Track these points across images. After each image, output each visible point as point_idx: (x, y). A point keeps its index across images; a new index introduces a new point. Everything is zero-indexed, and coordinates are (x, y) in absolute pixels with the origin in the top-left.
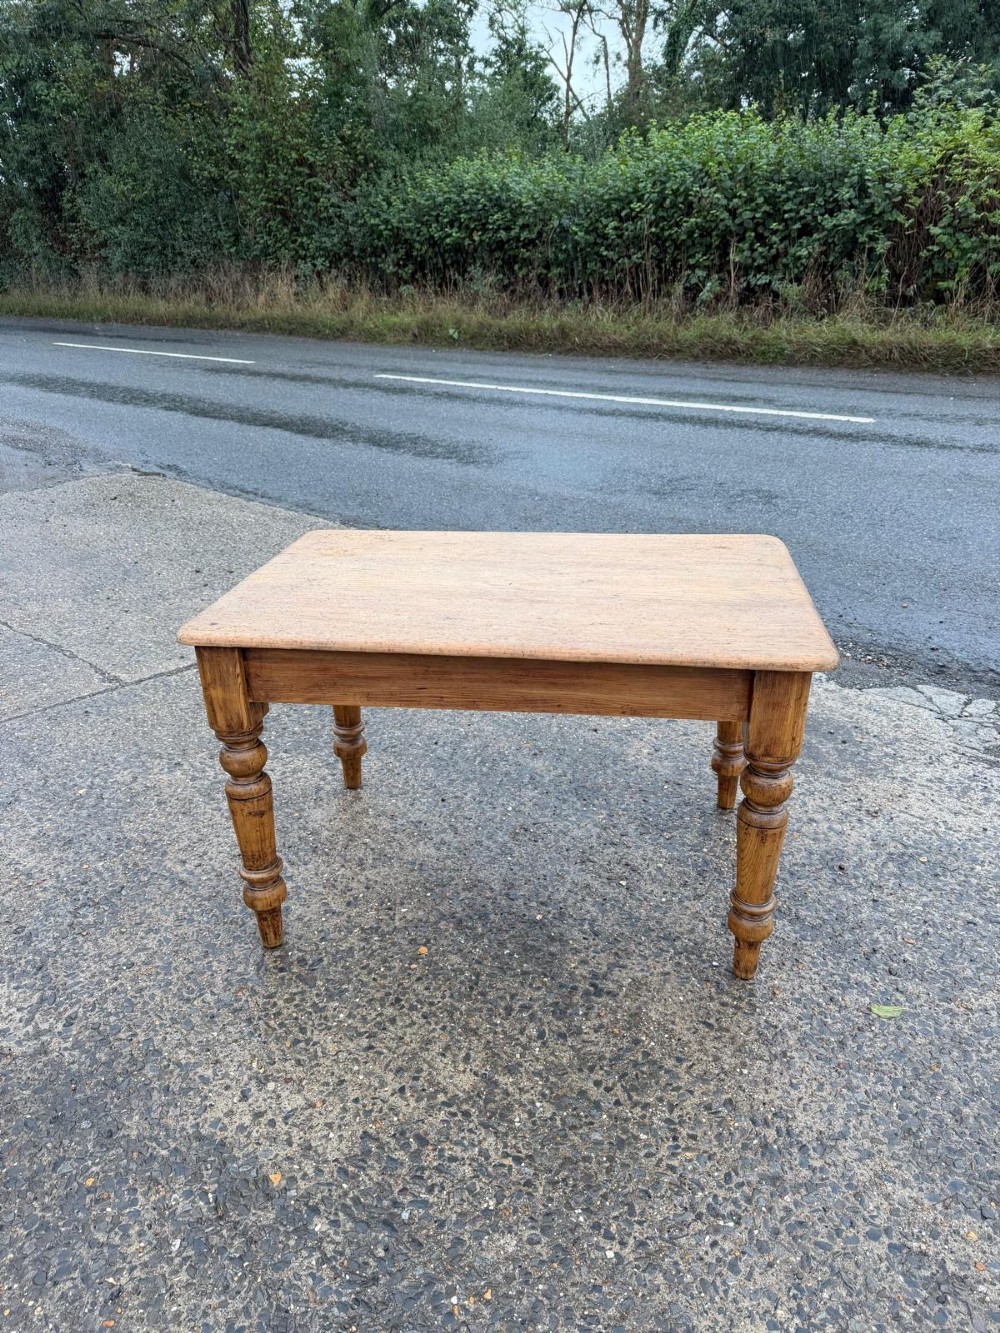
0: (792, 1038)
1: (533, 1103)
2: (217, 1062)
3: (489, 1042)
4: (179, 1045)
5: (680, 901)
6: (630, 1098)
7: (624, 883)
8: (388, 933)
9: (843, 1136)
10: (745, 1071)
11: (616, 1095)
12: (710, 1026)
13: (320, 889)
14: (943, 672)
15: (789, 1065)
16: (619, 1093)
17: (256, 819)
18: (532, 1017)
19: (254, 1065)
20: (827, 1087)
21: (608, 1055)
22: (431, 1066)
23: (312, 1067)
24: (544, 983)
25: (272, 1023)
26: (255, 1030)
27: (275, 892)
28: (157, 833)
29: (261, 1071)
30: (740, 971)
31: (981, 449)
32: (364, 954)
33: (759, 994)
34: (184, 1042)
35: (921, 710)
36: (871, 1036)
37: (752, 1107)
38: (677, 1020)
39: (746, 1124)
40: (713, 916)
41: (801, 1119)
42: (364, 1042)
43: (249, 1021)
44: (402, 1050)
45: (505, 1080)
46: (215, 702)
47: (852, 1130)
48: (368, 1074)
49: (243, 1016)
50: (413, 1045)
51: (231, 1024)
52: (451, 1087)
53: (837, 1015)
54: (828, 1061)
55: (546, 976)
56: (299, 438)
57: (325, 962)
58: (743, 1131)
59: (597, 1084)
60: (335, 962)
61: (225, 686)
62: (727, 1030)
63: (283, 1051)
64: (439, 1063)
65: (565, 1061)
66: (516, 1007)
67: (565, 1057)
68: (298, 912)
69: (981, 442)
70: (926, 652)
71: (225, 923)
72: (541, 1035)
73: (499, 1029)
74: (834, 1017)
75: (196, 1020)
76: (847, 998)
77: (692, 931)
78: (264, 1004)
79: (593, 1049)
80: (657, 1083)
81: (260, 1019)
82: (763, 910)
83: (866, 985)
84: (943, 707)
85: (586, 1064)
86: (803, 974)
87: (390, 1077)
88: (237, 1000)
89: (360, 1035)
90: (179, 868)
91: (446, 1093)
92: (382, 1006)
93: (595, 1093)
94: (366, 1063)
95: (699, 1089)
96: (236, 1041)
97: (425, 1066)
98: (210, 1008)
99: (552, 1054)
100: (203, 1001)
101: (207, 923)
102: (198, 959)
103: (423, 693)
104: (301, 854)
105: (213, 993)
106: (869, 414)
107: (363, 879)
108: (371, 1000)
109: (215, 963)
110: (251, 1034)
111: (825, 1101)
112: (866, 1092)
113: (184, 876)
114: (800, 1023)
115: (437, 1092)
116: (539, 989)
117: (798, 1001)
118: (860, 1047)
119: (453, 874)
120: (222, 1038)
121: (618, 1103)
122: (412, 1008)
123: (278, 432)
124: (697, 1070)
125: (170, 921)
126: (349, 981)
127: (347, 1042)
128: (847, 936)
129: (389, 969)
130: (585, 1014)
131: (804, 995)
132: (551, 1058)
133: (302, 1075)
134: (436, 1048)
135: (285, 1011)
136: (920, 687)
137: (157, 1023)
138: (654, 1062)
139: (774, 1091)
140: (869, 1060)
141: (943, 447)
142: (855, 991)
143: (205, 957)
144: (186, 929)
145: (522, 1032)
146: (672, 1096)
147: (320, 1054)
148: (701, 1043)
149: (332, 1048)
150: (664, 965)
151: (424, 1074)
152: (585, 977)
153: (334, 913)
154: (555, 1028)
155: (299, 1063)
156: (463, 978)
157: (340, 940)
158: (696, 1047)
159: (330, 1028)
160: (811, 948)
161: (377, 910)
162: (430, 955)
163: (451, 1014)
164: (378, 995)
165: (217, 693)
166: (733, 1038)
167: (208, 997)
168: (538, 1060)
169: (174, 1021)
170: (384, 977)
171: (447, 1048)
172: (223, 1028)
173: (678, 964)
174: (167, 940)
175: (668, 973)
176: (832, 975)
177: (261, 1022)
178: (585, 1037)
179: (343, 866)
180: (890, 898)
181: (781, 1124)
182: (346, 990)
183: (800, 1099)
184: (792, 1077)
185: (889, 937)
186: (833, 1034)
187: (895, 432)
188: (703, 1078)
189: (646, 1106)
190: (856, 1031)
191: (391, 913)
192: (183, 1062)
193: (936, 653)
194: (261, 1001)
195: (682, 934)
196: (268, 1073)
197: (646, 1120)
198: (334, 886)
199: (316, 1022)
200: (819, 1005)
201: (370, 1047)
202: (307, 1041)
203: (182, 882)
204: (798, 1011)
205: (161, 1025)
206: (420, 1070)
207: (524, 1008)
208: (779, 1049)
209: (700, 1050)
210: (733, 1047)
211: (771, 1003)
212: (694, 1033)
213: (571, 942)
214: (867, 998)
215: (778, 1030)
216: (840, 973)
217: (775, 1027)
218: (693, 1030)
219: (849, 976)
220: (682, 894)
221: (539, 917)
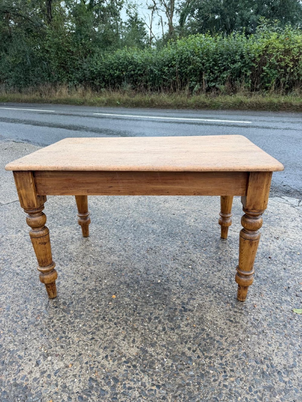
0: (265, 324)
1: (163, 359)
2: (26, 349)
3: (142, 333)
4: (10, 342)
5: (213, 273)
6: (204, 354)
7: (190, 267)
8: (100, 290)
9: (294, 366)
10: (249, 340)
11: (197, 353)
12: (231, 321)
13: (72, 275)
14: (289, 193)
15: (266, 335)
16: (199, 352)
17: (43, 246)
18: (160, 322)
19: (43, 349)
20: (283, 344)
21: (192, 336)
22: (118, 345)
23: (68, 349)
24: (163, 308)
25: (51, 330)
26: (44, 333)
27: (52, 276)
28: (9, 256)
29: (46, 352)
30: (240, 298)
31: (286, 129)
32: (90, 299)
33: (248, 307)
34: (12, 340)
35: (285, 204)
36: (296, 322)
37: (255, 355)
38: (218, 319)
39: (254, 363)
40: (226, 278)
41: (276, 360)
42: (90, 336)
43: (42, 329)
44: (106, 339)
45: (150, 350)
46: (22, 196)
47: (297, 363)
48: (92, 350)
49: (39, 327)
50: (111, 337)
51: (34, 331)
52: (128, 354)
53: (280, 314)
54: (281, 333)
55: (164, 305)
56: (69, 131)
57: (74, 303)
58: (253, 367)
59: (189, 349)
60: (78, 303)
61: (26, 188)
62: (239, 323)
63: (55, 342)
64: (122, 344)
65: (175, 340)
66: (153, 318)
67: (175, 338)
68: (63, 284)
69: (286, 127)
70: (282, 187)
71: (34, 289)
72: (164, 329)
73: (146, 328)
75: (19, 330)
76: (283, 307)
77: (219, 284)
78: (48, 321)
79: (186, 334)
80: (214, 347)
81: (46, 328)
82: (250, 273)
83: (289, 302)
84: (292, 203)
85: (183, 340)
86: (264, 298)
87: (101, 350)
88: (37, 321)
89: (88, 333)
90: (17, 268)
91: (125, 357)
92: (98, 320)
93: (189, 353)
94: (91, 345)
95: (232, 348)
96: (35, 339)
97: (116, 346)
98: (25, 325)
99: (169, 337)
100: (23, 322)
101: (27, 289)
102: (21, 304)
103: (111, 189)
104: (65, 262)
105: (27, 318)
106: (250, 121)
107: (89, 270)
108: (93, 318)
109: (28, 306)
110: (42, 335)
111: (284, 351)
112: (299, 346)
113: (18, 271)
114: (267, 318)
115: (122, 357)
116: (161, 310)
117: (264, 309)
118: (292, 327)
119: (125, 266)
120: (29, 338)
121: (199, 357)
122: (110, 320)
124: (229, 340)
125: (11, 290)
126: (84, 311)
127: (83, 337)
128: (277, 283)
129: (100, 305)
130: (181, 319)
131: (266, 307)
132: (169, 339)
133: (63, 352)
134: (121, 337)
135: (57, 325)
136: (283, 197)
137: (2, 332)
138: (212, 338)
139: (262, 347)
140: (297, 332)
141: (274, 129)
142: (285, 304)
143: (24, 303)
144: (17, 292)
145: (156, 328)
146: (220, 352)
147: (71, 343)
148: (229, 329)
149: (76, 339)
150: (210, 298)
151: (116, 349)
152: (179, 304)
153: (78, 284)
154: (169, 326)
155: (62, 347)
156: (130, 307)
157: (80, 294)
158: (227, 331)
159: (75, 331)
160: (265, 288)
161: (95, 282)
162: (117, 298)
163: (126, 322)
164: (96, 316)
165: (23, 192)
166: (242, 326)
167: (25, 320)
168: (163, 340)
169: (9, 331)
170: (98, 308)
171: (125, 337)
172: (30, 334)
173: (216, 297)
174: (9, 297)
175: (212, 301)
176: (275, 298)
177: (47, 330)
178: (182, 329)
179: (82, 265)
180: (290, 268)
181: (267, 362)
182: (83, 315)
183: (273, 351)
184: (268, 341)
185: (293, 282)
186: (281, 322)
187: (258, 125)
188: (232, 343)
189: (210, 358)
190: (289, 320)
191: (101, 282)
192: (11, 350)
193: (285, 187)
194: (47, 321)
195: (215, 285)
196: (49, 352)
197: (212, 364)
198: (78, 273)
199: (70, 329)
200: (272, 310)
201: (93, 338)
202: (66, 337)
203: (18, 274)
204: (265, 313)
205: (3, 333)
206: (114, 347)
207: (156, 318)
208: (261, 329)
209: (229, 332)
210: (242, 330)
211: (254, 310)
212: (226, 325)
213: (173, 290)
214: (290, 307)
215: (259, 321)
216: (278, 297)
217: (258, 320)
218: (225, 324)
219: (281, 298)
220: (213, 270)
221: (159, 281)
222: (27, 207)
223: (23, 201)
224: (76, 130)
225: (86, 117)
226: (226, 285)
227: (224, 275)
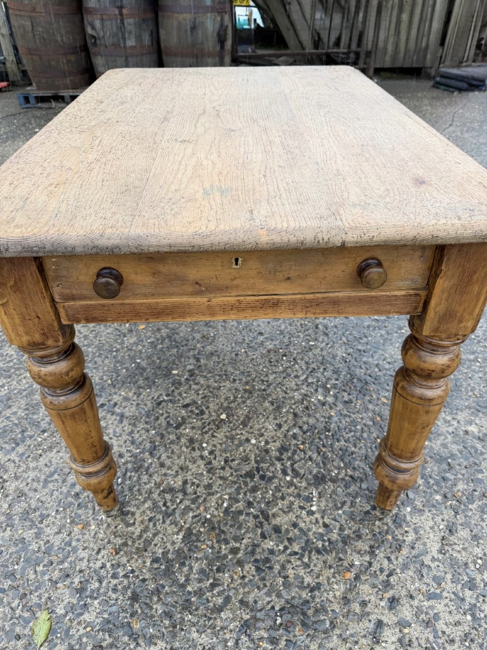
0: (29, 534)
5: (203, 458)
7: (224, 417)
16: (3, 424)
21: (34, 416)
24: (106, 381)
33: (80, 512)
36: (13, 605)
38: (61, 454)
40: (185, 482)
53: (46, 577)
55: (113, 381)
59: (13, 413)
74: (43, 573)
80: (5, 443)
85: (32, 406)
93: (7, 413)
114: (42, 543)
116: (101, 378)
117: (69, 544)
119: (219, 327)
128: (159, 609)
131: (75, 550)
142: (75, 602)
148: (35, 469)
152: (110, 400)
156: (115, 345)
158: (31, 465)
162: (137, 330)
166: (36, 490)
176: (100, 582)
186: (24, 569)
190: (21, 591)
200: (62, 562)
204: (57, 541)
208: (16, 522)
209: (28, 468)
210: (26, 490)
211: (68, 521)
212: (46, 465)
214: (63, 612)
215: (37, 523)
216: (102, 591)
217: (41, 522)
218: (49, 464)
219: (96, 598)
220: (215, 458)
221: (175, 372)
226: (156, 478)
227: (195, 478)
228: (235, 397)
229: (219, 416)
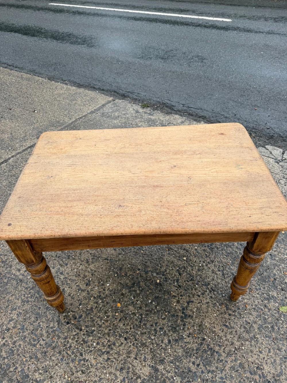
0: (255, 326)
1: (172, 378)
2: (51, 377)
3: (151, 349)
4: (35, 371)
5: (207, 265)
6: (206, 368)
7: (185, 258)
8: (104, 298)
9: (281, 374)
10: (243, 348)
11: (201, 368)
12: (226, 326)
13: (74, 278)
14: (272, 138)
15: (257, 341)
16: (202, 367)
17: (47, 285)
18: (165, 334)
19: (66, 377)
20: (272, 350)
21: (195, 348)
22: (133, 366)
23: (88, 373)
24: (166, 316)
25: (69, 352)
26: (63, 357)
28: (6, 255)
29: (69, 379)
30: (232, 298)
31: (269, 33)
32: (97, 310)
33: (241, 308)
34: (37, 369)
35: (269, 159)
36: (282, 322)
37: (249, 366)
38: (216, 326)
39: (248, 374)
40: (219, 271)
41: (267, 368)
42: (106, 356)
43: (60, 352)
44: (120, 359)
45: (161, 367)
47: (284, 370)
48: (110, 373)
49: (57, 350)
50: (124, 356)
51: (53, 355)
52: (142, 375)
53: (269, 313)
54: (270, 337)
55: (166, 312)
57: (83, 317)
58: (248, 378)
59: (194, 363)
60: (87, 315)
62: (234, 328)
63: (75, 367)
64: (136, 363)
65: (180, 354)
66: (158, 329)
67: (180, 352)
68: (68, 291)
69: (268, 29)
70: (266, 130)
71: (41, 301)
72: (169, 341)
73: (154, 342)
74: (268, 315)
75: (39, 356)
76: (270, 305)
77: (213, 279)
78: (64, 342)
79: (189, 346)
80: (214, 359)
81: (64, 351)
83: (276, 298)
84: (276, 156)
85: (188, 353)
86: (254, 295)
87: (118, 373)
88: (54, 342)
89: (103, 353)
90: (18, 273)
91: (140, 378)
92: (109, 336)
93: (193, 368)
94: (108, 367)
95: (229, 360)
96: (57, 365)
97: (130, 366)
98: (44, 348)
99: (175, 351)
100: (40, 345)
101: (34, 301)
102: (34, 322)
103: (113, 243)
104: (64, 260)
105: (43, 340)
106: (229, 17)
107: (89, 270)
108: (104, 334)
109: (41, 323)
110: (62, 359)
111: (272, 358)
112: (285, 350)
113: (21, 277)
114: (257, 319)
115: (137, 378)
116: (164, 319)
117: (254, 309)
118: (279, 329)
119: (123, 263)
120: (51, 364)
121: (202, 372)
122: (120, 336)
123: (16, 34)
124: (227, 350)
125: (19, 303)
126: (94, 326)
127: (99, 358)
128: (265, 273)
129: (108, 317)
130: (183, 329)
131: (256, 305)
132: (175, 353)
133: (85, 378)
134: (133, 356)
135: (72, 345)
136: (267, 146)
137: (24, 360)
138: (211, 349)
139: (254, 355)
140: (282, 335)
141: (256, 32)
142: (272, 300)
143: (37, 320)
144: (27, 307)
145: (162, 342)
146: (220, 365)
147: (90, 366)
148: (226, 336)
149: (93, 362)
150: (206, 298)
151: (131, 370)
152: (180, 310)
153: (82, 290)
154: (174, 338)
155: (83, 372)
156: (136, 317)
157: (87, 304)
158: (224, 338)
159: (91, 351)
160: (255, 282)
161: (98, 286)
162: (122, 307)
163: (135, 336)
164: (106, 331)
165: (19, 253)
166: (236, 332)
167: (42, 342)
168: (170, 355)
169: (31, 358)
170: (107, 321)
171: (137, 355)
172: (51, 359)
173: (211, 297)
174: (20, 313)
175: (208, 303)
176: (263, 294)
177: (65, 352)
178: (185, 340)
179: (81, 264)
180: (276, 253)
181: (259, 372)
182: (94, 330)
183: (264, 358)
184: (260, 348)
185: (278, 272)
186: (269, 323)
187: (239, 26)
188: (229, 354)
189: (213, 371)
190: (276, 321)
191: (103, 287)
192: (38, 379)
193: (269, 130)
194: (63, 341)
195: (210, 282)
196: (72, 380)
197: (214, 379)
198: (79, 275)
199: (86, 349)
200: (262, 309)
201: (109, 359)
202: (84, 359)
203: (21, 281)
204: (255, 314)
205: (26, 361)
206: (129, 368)
207: (161, 329)
208: (252, 334)
209: (226, 340)
210: (237, 336)
211: (246, 311)
212: (222, 331)
213: (172, 292)
214: (277, 304)
215: (250, 325)
216: (266, 292)
217: (249, 323)
218: (222, 330)
219: (269, 294)
220: (206, 261)
221: (158, 281)
222: (25, 262)
223: (20, 259)
224: (33, 35)
225: (41, 11)
226: (219, 281)
227: (216, 267)
228: (173, 254)
229: (185, 260)
